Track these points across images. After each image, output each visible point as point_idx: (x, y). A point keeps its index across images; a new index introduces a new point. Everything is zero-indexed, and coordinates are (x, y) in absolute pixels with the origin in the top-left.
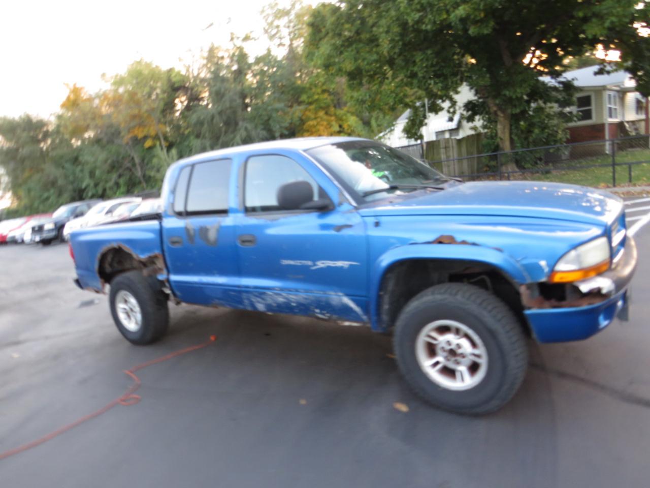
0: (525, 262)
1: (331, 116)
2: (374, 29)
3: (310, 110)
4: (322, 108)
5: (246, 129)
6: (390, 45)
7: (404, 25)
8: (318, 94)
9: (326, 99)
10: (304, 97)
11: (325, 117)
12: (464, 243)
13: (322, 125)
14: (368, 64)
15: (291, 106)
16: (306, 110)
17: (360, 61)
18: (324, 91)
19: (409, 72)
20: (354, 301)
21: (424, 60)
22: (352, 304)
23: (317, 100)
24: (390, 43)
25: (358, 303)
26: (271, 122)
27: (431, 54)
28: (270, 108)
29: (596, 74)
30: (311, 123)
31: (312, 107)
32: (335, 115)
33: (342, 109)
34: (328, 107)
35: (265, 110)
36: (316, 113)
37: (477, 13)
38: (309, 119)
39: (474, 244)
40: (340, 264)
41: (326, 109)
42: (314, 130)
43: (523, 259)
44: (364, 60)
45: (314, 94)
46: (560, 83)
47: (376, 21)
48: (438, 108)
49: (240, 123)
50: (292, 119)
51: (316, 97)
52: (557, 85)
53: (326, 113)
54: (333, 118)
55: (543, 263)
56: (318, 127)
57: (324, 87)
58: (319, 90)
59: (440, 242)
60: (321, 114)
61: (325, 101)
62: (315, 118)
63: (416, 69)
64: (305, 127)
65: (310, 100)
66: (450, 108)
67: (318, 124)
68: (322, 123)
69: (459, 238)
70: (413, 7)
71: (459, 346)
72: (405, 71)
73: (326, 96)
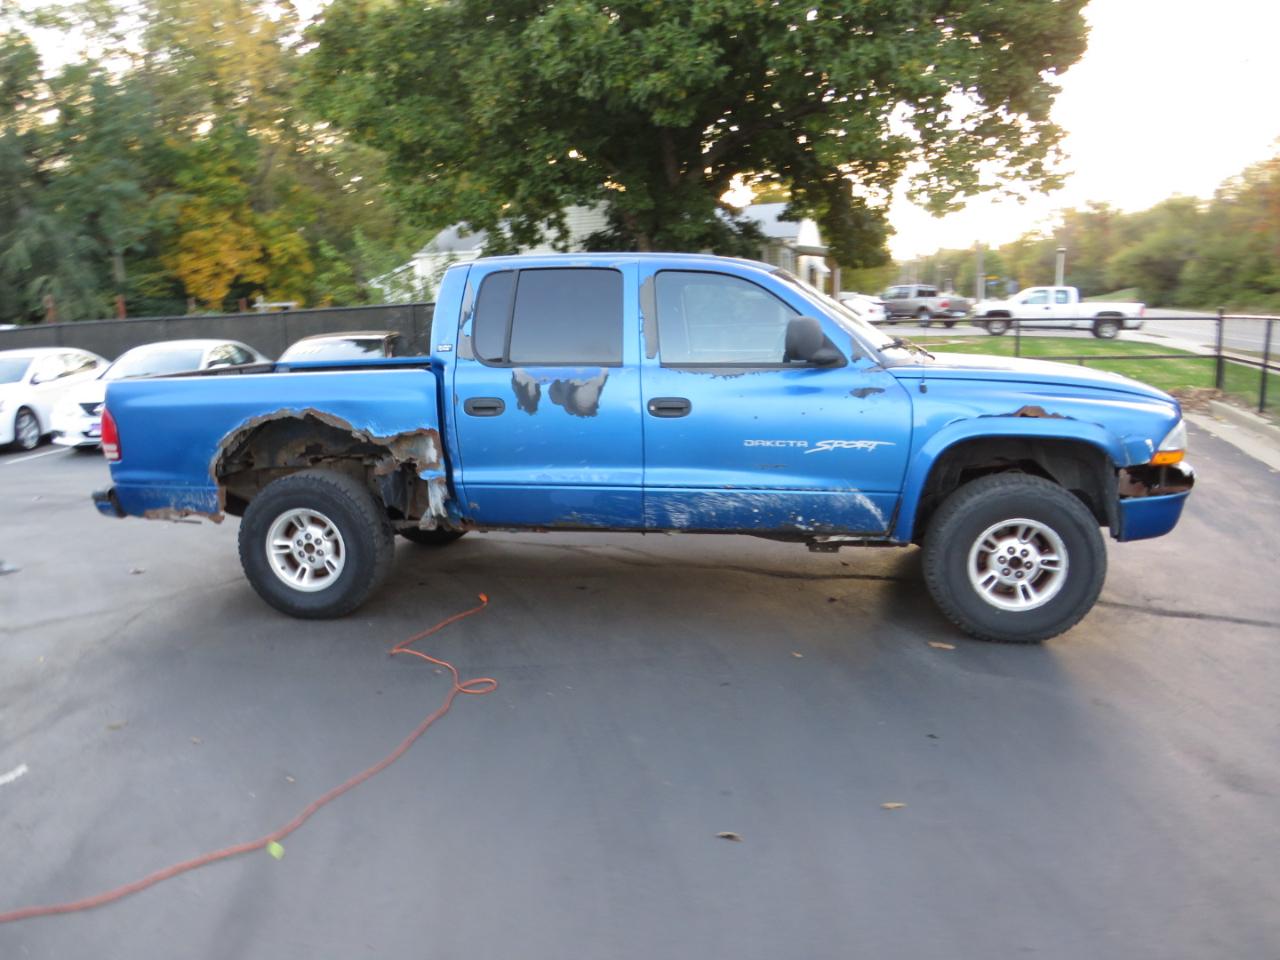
0: (1128, 441)
1: (245, 225)
2: (464, 73)
3: (197, 207)
4: (224, 206)
5: (42, 228)
6: (498, 110)
7: (527, 79)
8: (218, 175)
9: (235, 188)
10: (184, 177)
11: (232, 226)
12: (1055, 416)
13: (225, 242)
14: (443, 137)
15: (153, 194)
16: (187, 205)
17: (428, 128)
18: (232, 171)
19: (517, 164)
20: (872, 499)
21: (551, 147)
22: (870, 505)
23: (212, 188)
24: (497, 106)
25: (878, 503)
26: (102, 220)
27: (564, 139)
28: (102, 187)
29: (781, 218)
30: (201, 234)
31: (204, 200)
32: (252, 224)
33: (269, 215)
34: (238, 205)
35: (88, 190)
36: (211, 215)
37: (676, 90)
38: (194, 225)
39: (1069, 418)
40: (860, 444)
41: (234, 209)
42: (205, 249)
43: (1126, 437)
44: (438, 127)
45: (208, 173)
46: (738, 224)
47: (470, 58)
48: (537, 237)
49: (25, 213)
50: (153, 218)
51: (213, 180)
52: (732, 225)
53: (234, 218)
54: (248, 230)
55: (1149, 442)
56: (215, 246)
57: (234, 163)
58: (221, 168)
59: (1023, 415)
60: (223, 217)
61: (234, 192)
62: (211, 225)
63: (529, 160)
64: (185, 240)
65: (199, 184)
66: (557, 240)
67: (215, 238)
68: (224, 237)
69: (1049, 410)
70: (570, 54)
71: (1025, 553)
72: (508, 160)
73: (234, 181)
